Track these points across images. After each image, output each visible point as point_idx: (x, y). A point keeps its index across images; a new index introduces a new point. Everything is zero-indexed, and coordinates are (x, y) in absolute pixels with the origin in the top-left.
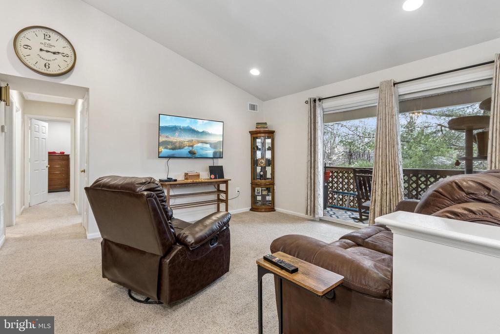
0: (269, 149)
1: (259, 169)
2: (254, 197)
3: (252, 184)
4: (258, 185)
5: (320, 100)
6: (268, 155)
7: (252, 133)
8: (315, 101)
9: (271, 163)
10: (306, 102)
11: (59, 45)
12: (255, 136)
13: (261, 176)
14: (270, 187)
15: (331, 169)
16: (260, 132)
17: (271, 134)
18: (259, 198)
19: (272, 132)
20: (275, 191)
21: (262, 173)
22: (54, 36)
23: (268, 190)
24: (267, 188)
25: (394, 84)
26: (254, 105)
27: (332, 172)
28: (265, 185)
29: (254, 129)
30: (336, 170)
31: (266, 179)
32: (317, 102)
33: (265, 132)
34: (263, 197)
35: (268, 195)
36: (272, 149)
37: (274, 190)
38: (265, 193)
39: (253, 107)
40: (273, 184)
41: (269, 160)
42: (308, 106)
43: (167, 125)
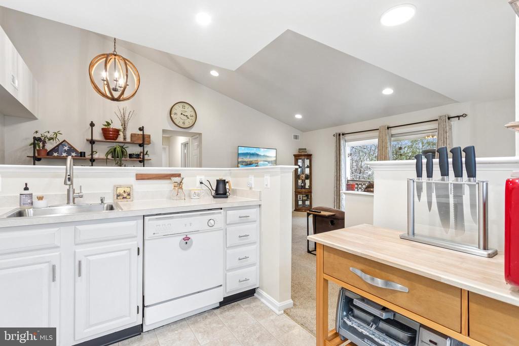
0: (308, 167)
1: (300, 181)
2: (296, 201)
3: (295, 192)
4: (300, 193)
5: (343, 134)
6: (307, 171)
7: (295, 156)
8: (340, 135)
9: (309, 177)
10: (334, 135)
11: (189, 111)
12: (297, 158)
13: (302, 186)
14: (308, 194)
15: (357, 182)
16: (301, 155)
17: (309, 156)
18: (300, 203)
19: (310, 155)
20: (313, 197)
21: (303, 185)
22: (187, 106)
23: (307, 196)
24: (306, 195)
25: (388, 128)
26: (297, 136)
27: (357, 184)
28: (305, 193)
29: (297, 153)
30: (361, 183)
31: (305, 188)
32: (341, 136)
33: (305, 155)
34: (304, 201)
35: (307, 200)
36: (310, 167)
37: (311, 196)
38: (305, 198)
39: (296, 137)
40: (311, 192)
41: (308, 175)
42: (335, 138)
43: (242, 152)
